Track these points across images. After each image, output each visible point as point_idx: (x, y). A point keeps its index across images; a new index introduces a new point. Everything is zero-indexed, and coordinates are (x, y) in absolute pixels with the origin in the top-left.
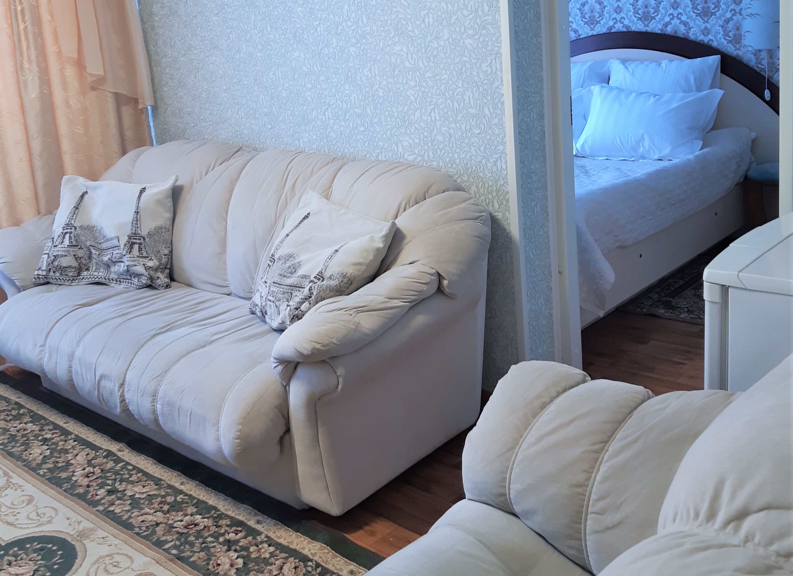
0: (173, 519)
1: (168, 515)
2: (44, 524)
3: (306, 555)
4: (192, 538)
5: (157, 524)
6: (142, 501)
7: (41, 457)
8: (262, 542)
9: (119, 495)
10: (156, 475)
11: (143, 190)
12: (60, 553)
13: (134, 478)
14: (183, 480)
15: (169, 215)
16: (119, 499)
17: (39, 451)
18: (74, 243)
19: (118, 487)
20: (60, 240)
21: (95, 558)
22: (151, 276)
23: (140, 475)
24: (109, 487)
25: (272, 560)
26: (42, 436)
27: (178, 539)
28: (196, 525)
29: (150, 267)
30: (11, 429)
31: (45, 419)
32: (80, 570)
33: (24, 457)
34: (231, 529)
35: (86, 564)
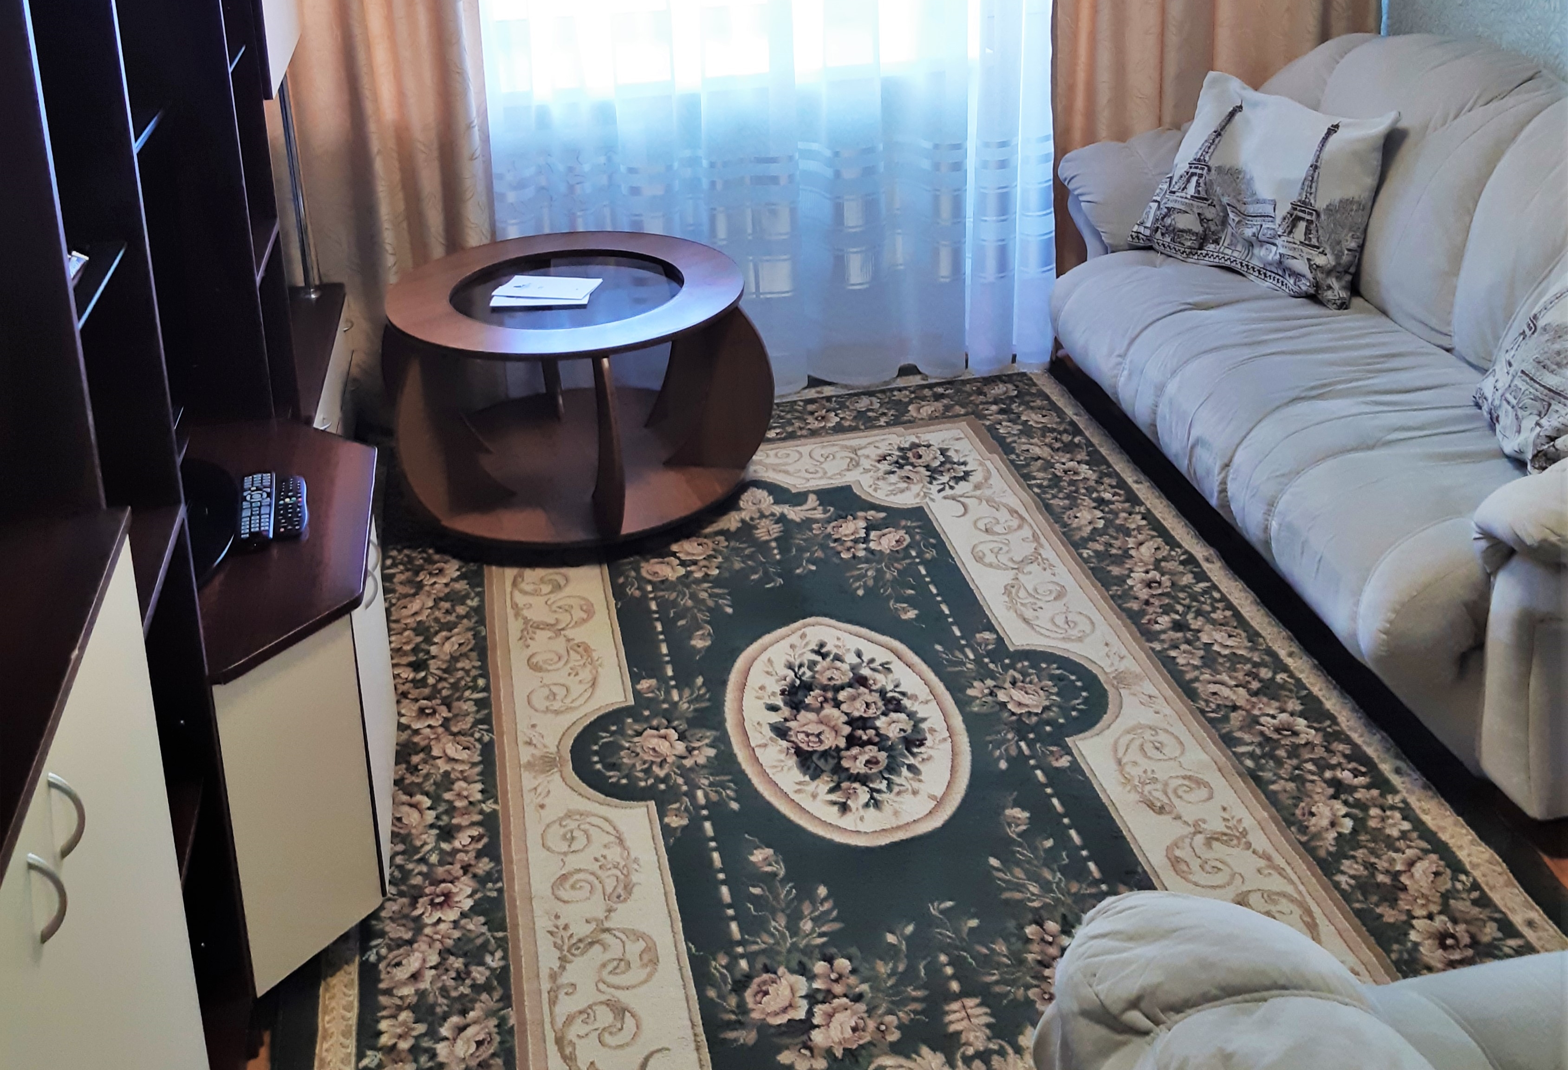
0: (1260, 709)
1: (1254, 699)
2: (1073, 640)
3: (1460, 861)
4: (1281, 753)
5: (1235, 708)
6: (1221, 660)
7: (1090, 528)
8: (1393, 808)
9: (1189, 635)
10: (1253, 623)
11: (1333, 129)
12: (1084, 694)
13: (1218, 615)
14: (1292, 649)
15: (1370, 181)
16: (1188, 642)
17: (1089, 517)
18: (1203, 194)
19: (1190, 621)
20: (1181, 184)
21: (1132, 723)
22: (1317, 283)
23: (1228, 613)
24: (1177, 617)
25: (1401, 844)
26: (1098, 492)
27: (1260, 744)
28: (1295, 734)
29: (1318, 266)
30: (1057, 465)
31: (1109, 466)
32: (1107, 732)
33: (1066, 519)
34: (1349, 762)
35: (1118, 727)
